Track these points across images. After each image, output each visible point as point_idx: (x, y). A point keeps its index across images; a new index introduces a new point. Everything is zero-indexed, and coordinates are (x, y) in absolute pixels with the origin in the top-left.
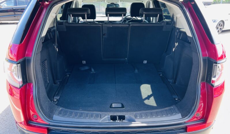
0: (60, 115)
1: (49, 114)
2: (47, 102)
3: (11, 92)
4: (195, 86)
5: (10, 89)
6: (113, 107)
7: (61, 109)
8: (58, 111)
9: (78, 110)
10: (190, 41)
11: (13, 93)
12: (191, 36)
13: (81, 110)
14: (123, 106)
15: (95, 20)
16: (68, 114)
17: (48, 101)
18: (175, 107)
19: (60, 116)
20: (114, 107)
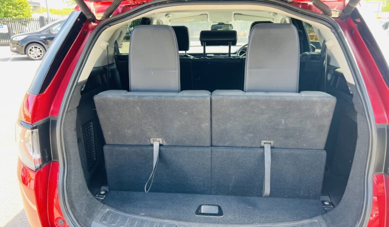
0: (104, 222)
1: (86, 220)
2: (85, 197)
3: (24, 174)
4: (362, 181)
5: (23, 169)
6: (202, 212)
7: (107, 210)
8: (102, 215)
9: (138, 214)
10: (351, 92)
11: (29, 176)
12: (354, 84)
13: (144, 214)
14: (220, 213)
15: (188, 52)
16: (118, 220)
17: (88, 195)
18: (321, 220)
19: (104, 224)
20: (205, 212)
